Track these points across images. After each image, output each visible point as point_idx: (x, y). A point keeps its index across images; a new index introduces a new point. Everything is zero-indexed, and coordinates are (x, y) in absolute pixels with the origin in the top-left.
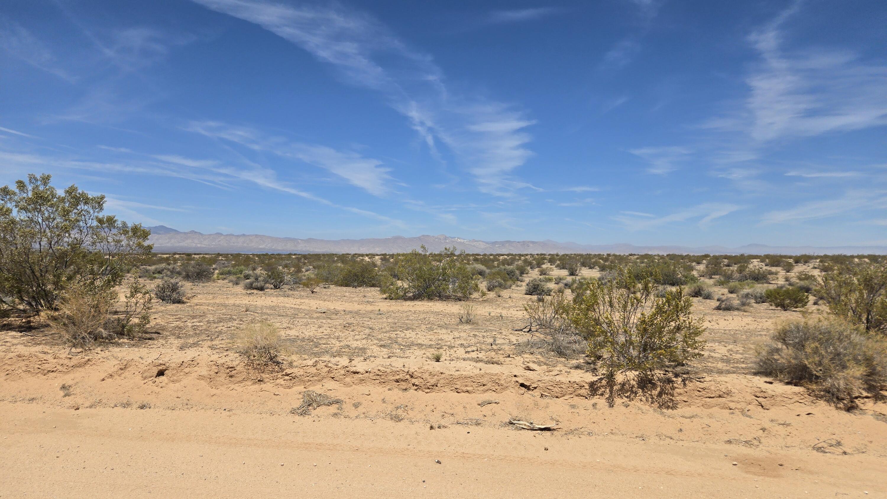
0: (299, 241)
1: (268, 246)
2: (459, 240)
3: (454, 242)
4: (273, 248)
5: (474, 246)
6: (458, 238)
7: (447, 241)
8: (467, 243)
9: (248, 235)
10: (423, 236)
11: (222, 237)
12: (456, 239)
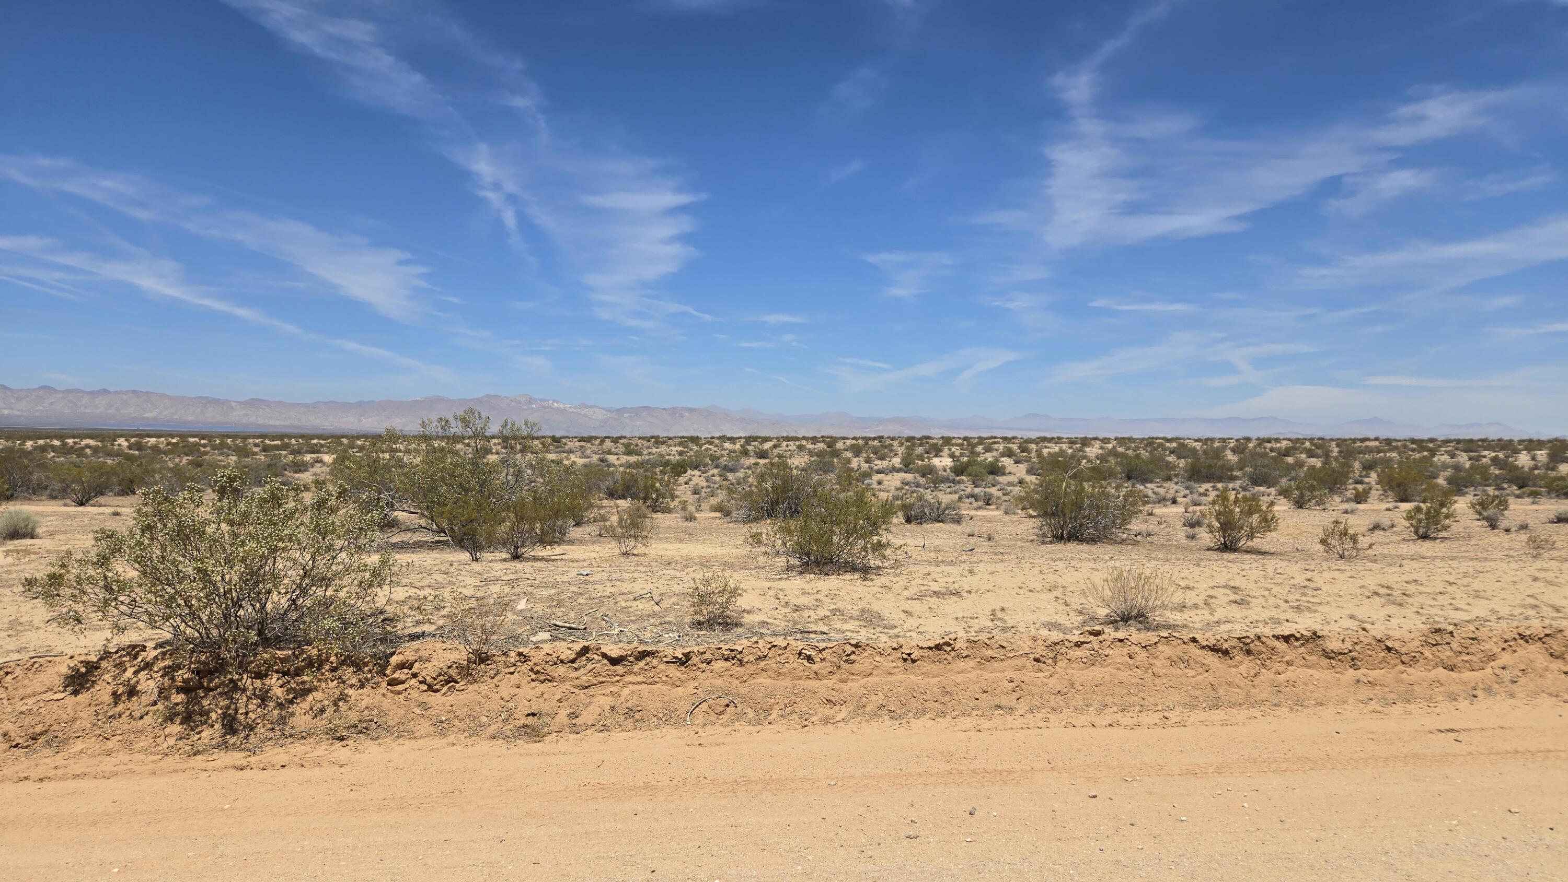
0: (234, 404)
1: (166, 413)
2: (555, 404)
3: (545, 408)
4: (176, 417)
5: (585, 416)
6: (554, 401)
7: (534, 406)
8: (571, 410)
9: (116, 392)
10: (488, 395)
11: (59, 396)
12: (551, 402)
